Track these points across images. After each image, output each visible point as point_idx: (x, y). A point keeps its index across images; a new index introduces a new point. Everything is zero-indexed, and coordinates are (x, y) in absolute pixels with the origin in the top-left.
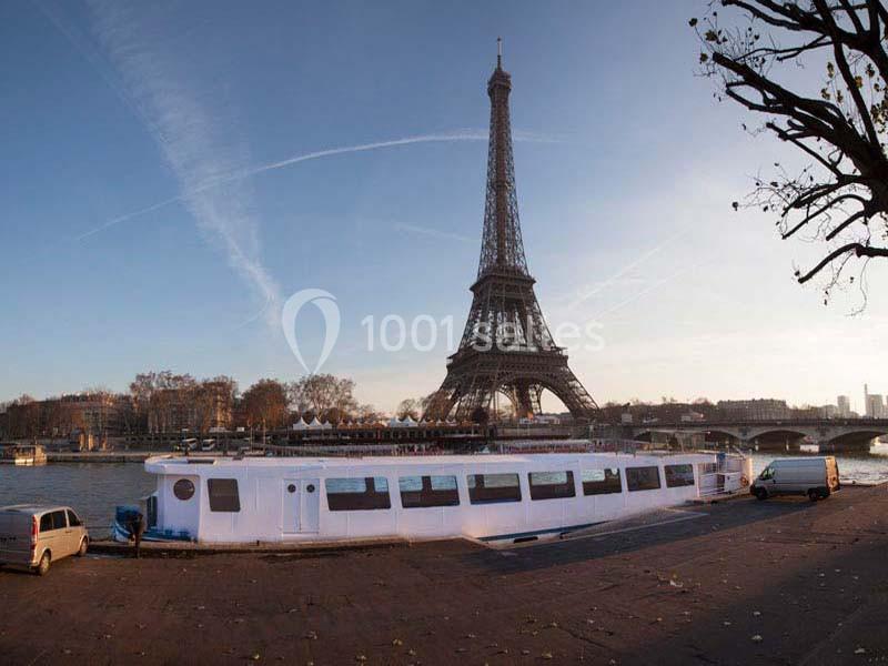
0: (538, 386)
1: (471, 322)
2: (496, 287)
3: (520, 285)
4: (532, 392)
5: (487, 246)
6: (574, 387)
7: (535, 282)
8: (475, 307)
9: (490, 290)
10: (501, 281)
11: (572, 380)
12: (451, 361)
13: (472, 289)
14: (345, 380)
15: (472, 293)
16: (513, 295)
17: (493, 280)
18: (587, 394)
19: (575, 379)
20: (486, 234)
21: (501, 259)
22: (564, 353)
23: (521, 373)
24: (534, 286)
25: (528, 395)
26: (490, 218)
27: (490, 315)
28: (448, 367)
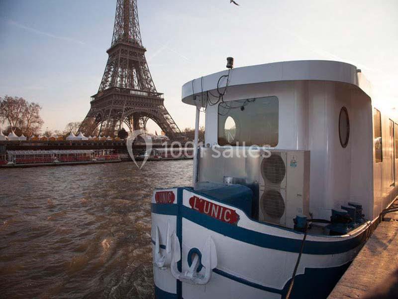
0: (145, 117)
1: (106, 73)
2: (123, 51)
3: (137, 52)
4: (141, 121)
5: (118, 24)
6: (167, 118)
7: (146, 51)
8: (109, 64)
9: (120, 53)
10: (126, 49)
11: (165, 114)
12: (94, 99)
13: (108, 52)
14: (33, 104)
15: (107, 54)
16: (133, 58)
17: (122, 48)
18: (174, 123)
19: (168, 114)
20: (118, 16)
21: (126, 34)
22: (162, 97)
23: (137, 109)
24: (145, 53)
25: (139, 124)
26: (120, 7)
27: (120, 70)
28: (91, 103)
